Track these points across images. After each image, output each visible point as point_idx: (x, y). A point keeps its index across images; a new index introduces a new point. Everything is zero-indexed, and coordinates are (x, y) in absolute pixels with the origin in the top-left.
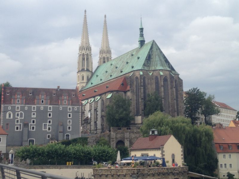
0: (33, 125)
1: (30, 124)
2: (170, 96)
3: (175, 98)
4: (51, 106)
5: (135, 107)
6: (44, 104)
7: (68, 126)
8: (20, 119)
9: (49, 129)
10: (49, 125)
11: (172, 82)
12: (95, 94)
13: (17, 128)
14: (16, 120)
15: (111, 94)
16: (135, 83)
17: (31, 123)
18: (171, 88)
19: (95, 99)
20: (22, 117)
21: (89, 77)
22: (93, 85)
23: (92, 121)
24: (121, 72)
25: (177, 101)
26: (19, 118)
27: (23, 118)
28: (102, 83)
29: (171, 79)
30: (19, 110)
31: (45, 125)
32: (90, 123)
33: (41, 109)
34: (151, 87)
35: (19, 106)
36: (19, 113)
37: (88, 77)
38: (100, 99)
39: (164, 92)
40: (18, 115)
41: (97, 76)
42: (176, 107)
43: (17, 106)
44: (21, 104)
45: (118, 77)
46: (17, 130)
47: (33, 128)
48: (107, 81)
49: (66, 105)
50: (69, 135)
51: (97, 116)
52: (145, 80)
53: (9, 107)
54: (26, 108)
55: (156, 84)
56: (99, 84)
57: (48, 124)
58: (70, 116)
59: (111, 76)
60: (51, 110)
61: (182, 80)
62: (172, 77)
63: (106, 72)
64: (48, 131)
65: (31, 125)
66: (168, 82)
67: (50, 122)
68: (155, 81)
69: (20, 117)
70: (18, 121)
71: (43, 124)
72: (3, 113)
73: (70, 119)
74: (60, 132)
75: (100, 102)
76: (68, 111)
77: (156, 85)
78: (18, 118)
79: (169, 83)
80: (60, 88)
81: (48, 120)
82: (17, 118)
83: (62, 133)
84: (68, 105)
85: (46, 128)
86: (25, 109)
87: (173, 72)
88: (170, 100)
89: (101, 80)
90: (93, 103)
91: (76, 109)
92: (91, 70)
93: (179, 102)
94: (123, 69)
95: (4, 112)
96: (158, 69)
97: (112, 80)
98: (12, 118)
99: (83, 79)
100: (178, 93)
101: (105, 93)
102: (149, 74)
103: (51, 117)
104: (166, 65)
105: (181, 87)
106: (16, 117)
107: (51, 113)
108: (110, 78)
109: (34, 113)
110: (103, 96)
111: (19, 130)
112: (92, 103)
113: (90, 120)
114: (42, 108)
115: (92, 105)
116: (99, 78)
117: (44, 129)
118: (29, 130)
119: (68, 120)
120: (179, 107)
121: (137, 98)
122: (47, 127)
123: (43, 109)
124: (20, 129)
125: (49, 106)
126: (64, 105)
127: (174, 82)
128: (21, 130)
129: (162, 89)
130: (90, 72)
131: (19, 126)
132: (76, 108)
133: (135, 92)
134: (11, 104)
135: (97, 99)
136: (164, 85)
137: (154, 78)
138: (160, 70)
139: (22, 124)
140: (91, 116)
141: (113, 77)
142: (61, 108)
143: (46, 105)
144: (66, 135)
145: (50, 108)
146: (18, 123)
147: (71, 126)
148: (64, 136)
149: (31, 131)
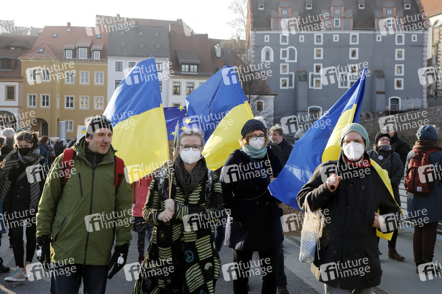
0: (317, 76)
1: (310, 74)
4: (357, 33)
6: (340, 29)
7: (396, 80)
8: (289, 63)
13: (285, 85)
14: (281, 65)
17: (313, 72)
20: (294, 60)
26: (287, 61)
27: (296, 61)
30: (288, 44)
33: (334, 41)
36: (287, 49)
40: (285, 52)
46: (284, 88)
47: (318, 83)
50: (398, 100)
53: (265, 36)
54: (302, 38)
60: (357, 43)
65: (312, 75)
69: (290, 59)
70: (285, 67)
72: (254, 49)
73: (401, 62)
74: (378, 93)
76: (397, 43)
78: (284, 60)
83: (383, 96)
86: (300, 41)
91: (414, 39)
95: (256, 47)
98: (272, 61)
103: (357, 58)
106: (281, 58)
107: (357, 50)
109: (319, 49)
111: (287, 87)
114: (336, 38)
117: (342, 85)
118: (310, 87)
119: (396, 66)
122: (349, 81)
123: (338, 40)
124: (290, 84)
125: (352, 33)
128: (293, 87)
131: (288, 79)
132: (416, 36)
134: (271, 30)
139: (293, 74)
142: (379, 37)
143: (344, 30)
144: (391, 99)
145: (354, 36)
146: (286, 72)
147: (402, 80)
148: (387, 104)
149: (313, 89)
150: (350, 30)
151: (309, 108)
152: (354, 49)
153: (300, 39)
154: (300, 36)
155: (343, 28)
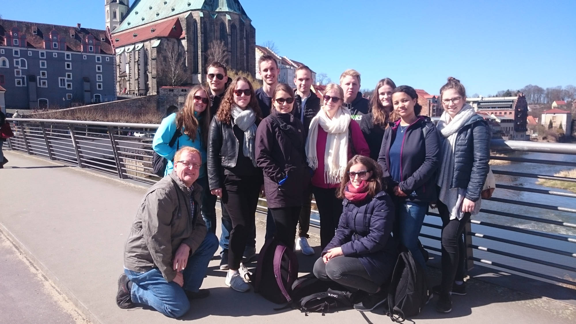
0: (43, 79)
1: (38, 77)
2: (239, 49)
3: (245, 53)
4: (70, 53)
5: (193, 63)
6: (57, 49)
7: (97, 84)
8: (21, 69)
9: (69, 86)
10: (68, 81)
11: (242, 30)
12: (134, 39)
13: (19, 83)
14: (15, 70)
15: (159, 41)
16: (192, 28)
17: (40, 76)
18: (241, 39)
19: (135, 47)
21: (124, 15)
22: (131, 26)
23: (131, 78)
24: (173, 10)
25: (247, 57)
26: (19, 68)
27: (26, 68)
28: (144, 24)
29: (240, 26)
30: (19, 56)
31: (63, 81)
32: (129, 80)
33: (54, 57)
34: (214, 35)
35: (18, 49)
37: (122, 14)
38: (142, 47)
39: (232, 44)
40: (17, 63)
41: (137, 13)
42: (245, 65)
43: (14, 49)
44: (21, 47)
45: (169, 17)
46: (19, 86)
47: (44, 83)
48: (152, 22)
49: (93, 52)
50: (100, 96)
51: (138, 71)
52: (206, 26)
53: (1, 50)
54: (30, 53)
55: (220, 31)
56: (140, 26)
57: (66, 78)
58: (99, 69)
59: (158, 15)
60: (70, 59)
61: (254, 29)
62: (242, 24)
63: (151, 8)
64: (67, 89)
65: (40, 79)
66: (236, 30)
67: (69, 76)
68: (219, 28)
69: (22, 67)
70: (18, 73)
71: (59, 78)
73: (100, 73)
74: (86, 91)
75: (142, 51)
76: (97, 62)
77: (220, 33)
79: (238, 31)
80: (81, 27)
81: (67, 73)
82: (17, 68)
83: (89, 93)
84: (96, 53)
85: (64, 85)
86: (29, 55)
87: (244, 16)
88: (238, 54)
89: (143, 19)
90: (133, 52)
91: (108, 60)
92: (126, 4)
93: (250, 57)
94: (175, 6)
96: (224, 11)
97: (159, 22)
98: (8, 67)
99: (115, 17)
100: (249, 46)
101: (150, 39)
102: (211, 17)
103: (71, 69)
104: (235, 6)
105: (253, 38)
106: (15, 65)
107: (70, 63)
108: (157, 18)
109: (44, 61)
110: (147, 43)
111: (21, 85)
112: (131, 52)
113: (128, 76)
114: (55, 54)
115: (131, 56)
116: (139, 16)
117: (61, 85)
118: (38, 86)
119: (97, 75)
120: (249, 64)
121: (195, 49)
122: (66, 83)
123: (56, 57)
124: (24, 83)
125: (67, 53)
126: (90, 52)
127: (245, 31)
128: (26, 85)
129: (229, 40)
130: (124, 6)
131: (21, 80)
132: (108, 58)
133: (192, 40)
134: (5, 46)
135: (138, 47)
136: (231, 34)
137: (219, 23)
138: (226, 12)
139: (25, 76)
140: (129, 71)
141: (160, 17)
142: (85, 57)
143: (61, 50)
144: (95, 95)
145: (68, 55)
146: (19, 75)
147: (101, 84)
148: (92, 97)
149: (41, 87)
150: (64, 50)
151: (38, 99)
152: (68, 63)
153: (29, 53)
154: (29, 52)
155: (59, 49)
